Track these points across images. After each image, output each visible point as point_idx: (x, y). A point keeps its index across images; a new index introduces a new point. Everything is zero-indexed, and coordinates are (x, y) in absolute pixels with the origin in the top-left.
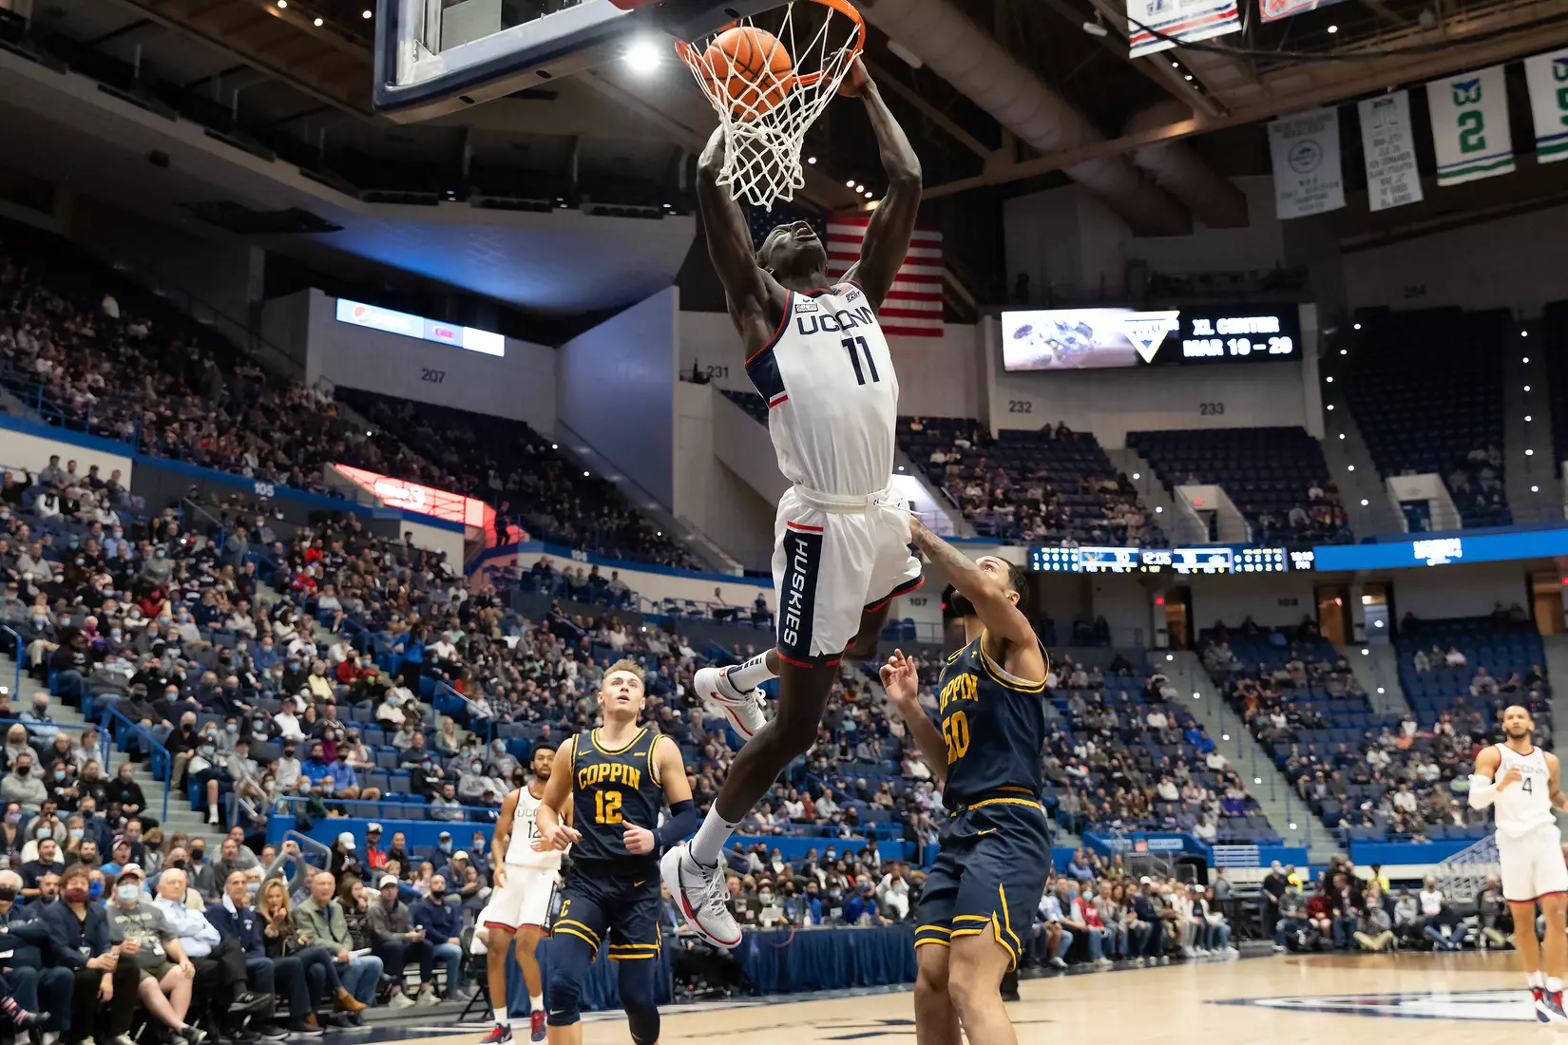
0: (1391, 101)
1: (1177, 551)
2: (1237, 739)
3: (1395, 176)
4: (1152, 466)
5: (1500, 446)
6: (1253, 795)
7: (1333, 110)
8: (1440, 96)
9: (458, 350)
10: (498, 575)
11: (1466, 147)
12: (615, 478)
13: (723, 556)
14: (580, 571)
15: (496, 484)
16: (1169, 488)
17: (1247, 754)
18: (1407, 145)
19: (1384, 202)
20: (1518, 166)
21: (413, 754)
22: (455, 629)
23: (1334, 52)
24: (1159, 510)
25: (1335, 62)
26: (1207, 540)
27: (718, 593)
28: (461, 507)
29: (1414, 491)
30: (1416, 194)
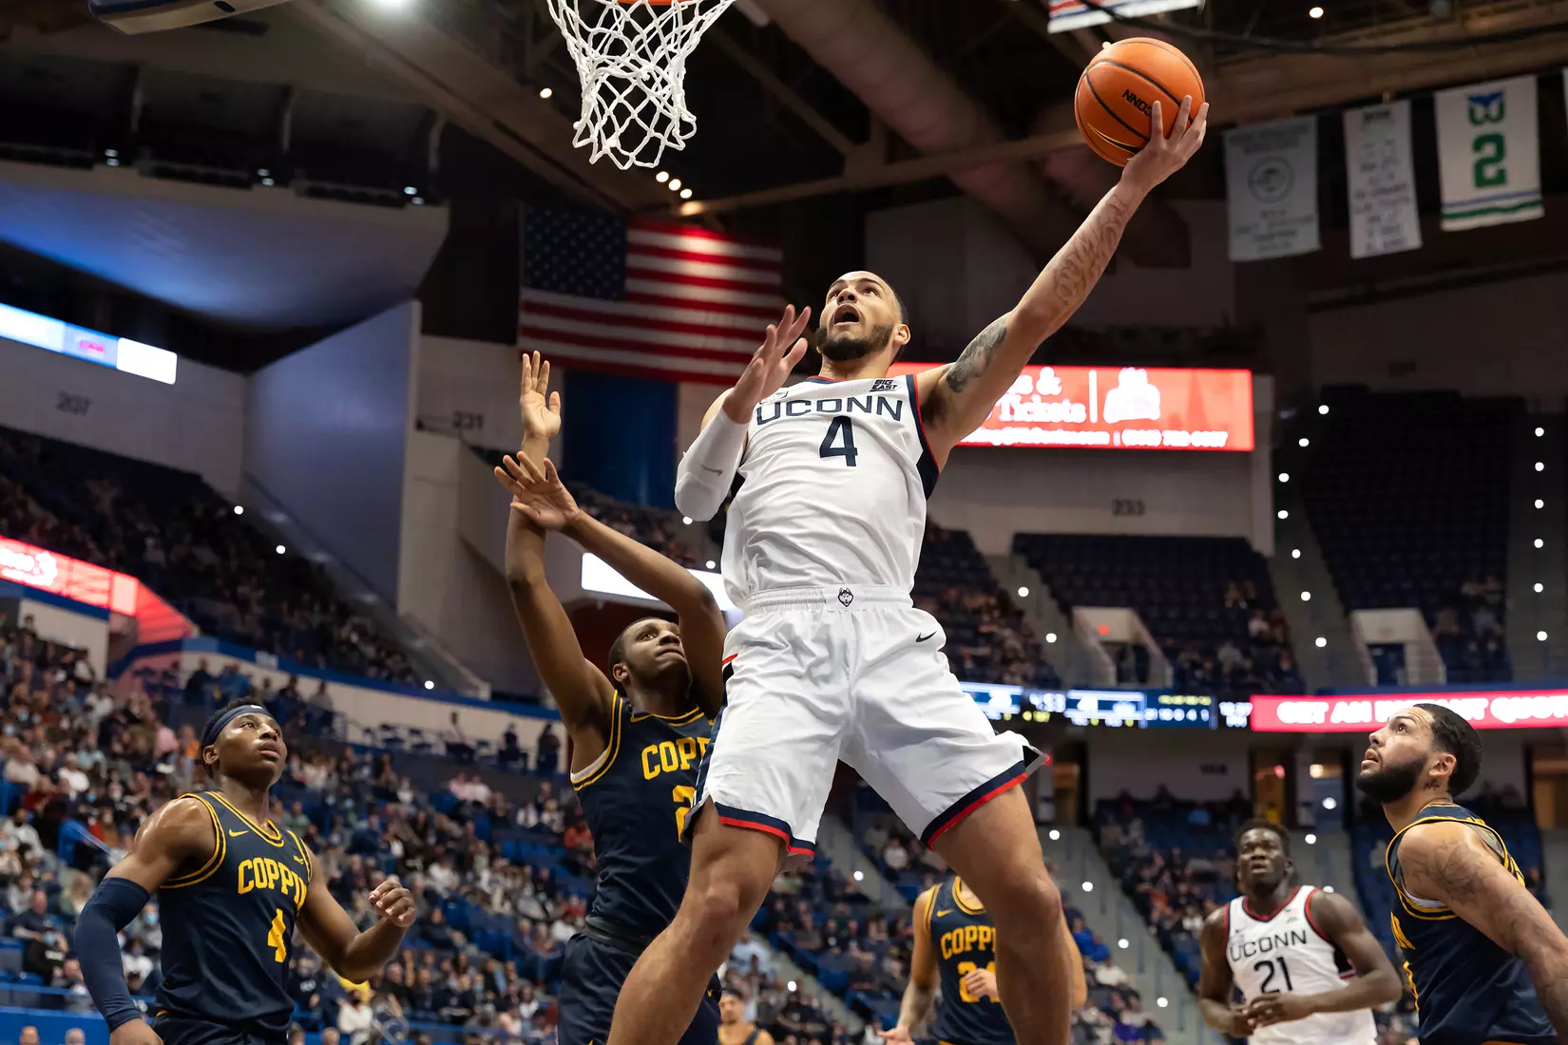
0: (1386, 114)
1: (1074, 695)
2: (1136, 948)
3: (1386, 214)
4: (1046, 579)
5: (1501, 577)
6: (1158, 1022)
7: (1311, 121)
8: (1452, 110)
9: (111, 371)
10: (154, 680)
11: (1481, 181)
12: (320, 557)
13: (464, 671)
14: (267, 683)
15: (154, 554)
16: (1066, 609)
17: (1150, 969)
18: (1404, 172)
19: (1369, 246)
20: (1547, 210)
21: (30, 919)
22: (89, 750)
23: (1317, 43)
24: (1051, 638)
25: (1318, 57)
26: (1112, 681)
27: (454, 718)
28: (105, 585)
29: (1387, 631)
30: (1411, 238)
